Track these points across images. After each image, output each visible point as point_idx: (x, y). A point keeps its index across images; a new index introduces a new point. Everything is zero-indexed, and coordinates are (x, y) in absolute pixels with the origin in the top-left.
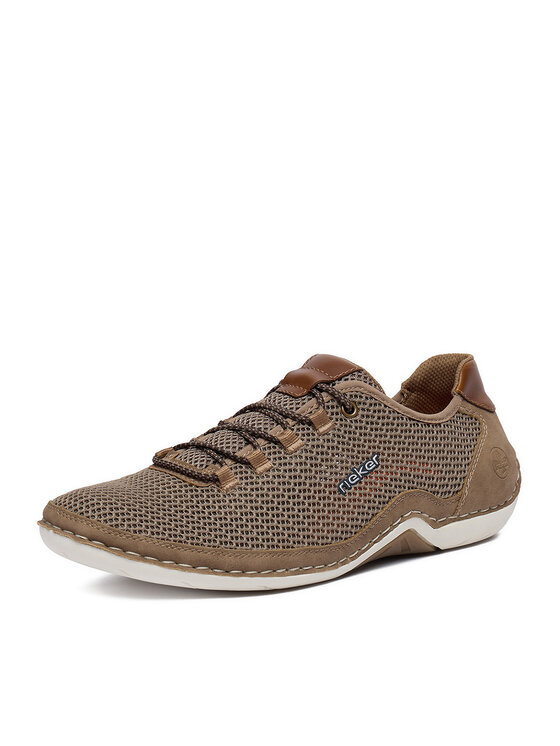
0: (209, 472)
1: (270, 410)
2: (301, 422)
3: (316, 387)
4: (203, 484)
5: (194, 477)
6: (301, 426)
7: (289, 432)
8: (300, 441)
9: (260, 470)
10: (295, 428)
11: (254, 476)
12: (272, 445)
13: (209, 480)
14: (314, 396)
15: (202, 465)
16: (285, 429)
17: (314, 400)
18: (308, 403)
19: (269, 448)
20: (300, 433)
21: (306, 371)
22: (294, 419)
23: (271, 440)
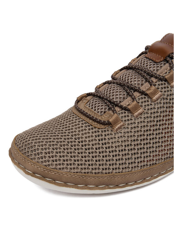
0: (104, 118)
1: (142, 71)
2: (161, 80)
3: (169, 56)
4: (103, 126)
5: (97, 122)
6: (160, 82)
7: (153, 88)
8: (160, 93)
9: (136, 114)
10: (157, 84)
11: (133, 118)
12: (143, 96)
13: (106, 124)
14: (168, 62)
15: (101, 112)
16: (151, 85)
17: (167, 65)
18: (164, 67)
19: (142, 98)
20: (160, 87)
21: (163, 45)
22: (156, 78)
23: (143, 93)
